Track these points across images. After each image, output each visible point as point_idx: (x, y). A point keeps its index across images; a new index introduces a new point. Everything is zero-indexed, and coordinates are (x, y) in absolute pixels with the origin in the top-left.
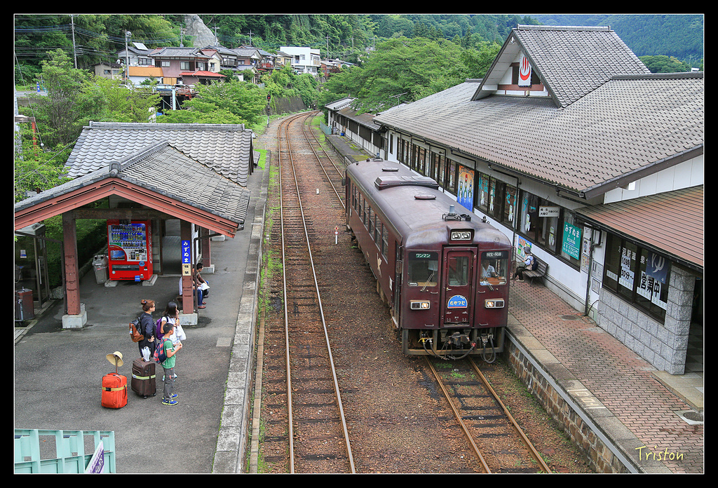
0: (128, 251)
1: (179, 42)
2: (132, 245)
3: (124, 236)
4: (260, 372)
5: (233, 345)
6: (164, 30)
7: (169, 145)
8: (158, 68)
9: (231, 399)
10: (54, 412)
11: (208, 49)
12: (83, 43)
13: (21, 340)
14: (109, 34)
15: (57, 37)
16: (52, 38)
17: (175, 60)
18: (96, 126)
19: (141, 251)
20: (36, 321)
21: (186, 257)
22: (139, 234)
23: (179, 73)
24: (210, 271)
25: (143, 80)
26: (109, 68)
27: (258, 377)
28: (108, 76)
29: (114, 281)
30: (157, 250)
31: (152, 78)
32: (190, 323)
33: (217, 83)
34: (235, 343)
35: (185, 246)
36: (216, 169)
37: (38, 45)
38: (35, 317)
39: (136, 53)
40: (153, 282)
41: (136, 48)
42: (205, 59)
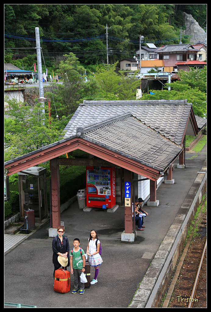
0: (98, 188)
1: (178, 40)
2: (101, 184)
3: (96, 177)
4: (175, 280)
5: (153, 258)
6: (169, 33)
7: (132, 116)
8: (161, 61)
9: (139, 296)
10: (25, 291)
11: (199, 44)
12: (114, 46)
13: (23, 242)
14: (131, 38)
15: (97, 44)
16: (94, 44)
17: (173, 54)
18: (87, 103)
19: (107, 188)
20: (35, 231)
21: (127, 193)
22: (107, 176)
23: (176, 63)
24: (155, 205)
25: (149, 70)
26: (129, 63)
27: (173, 284)
28: (129, 68)
29: (89, 207)
30: (119, 188)
31: (156, 68)
32: (129, 240)
33: (194, 69)
34: (156, 257)
35: (127, 186)
36: (161, 132)
37: (85, 50)
38: (35, 228)
39: (149, 50)
40: (115, 210)
41: (148, 47)
42: (195, 51)
